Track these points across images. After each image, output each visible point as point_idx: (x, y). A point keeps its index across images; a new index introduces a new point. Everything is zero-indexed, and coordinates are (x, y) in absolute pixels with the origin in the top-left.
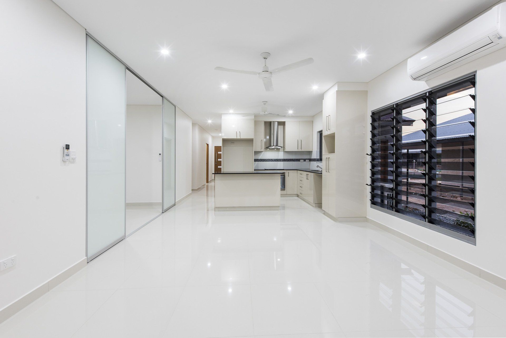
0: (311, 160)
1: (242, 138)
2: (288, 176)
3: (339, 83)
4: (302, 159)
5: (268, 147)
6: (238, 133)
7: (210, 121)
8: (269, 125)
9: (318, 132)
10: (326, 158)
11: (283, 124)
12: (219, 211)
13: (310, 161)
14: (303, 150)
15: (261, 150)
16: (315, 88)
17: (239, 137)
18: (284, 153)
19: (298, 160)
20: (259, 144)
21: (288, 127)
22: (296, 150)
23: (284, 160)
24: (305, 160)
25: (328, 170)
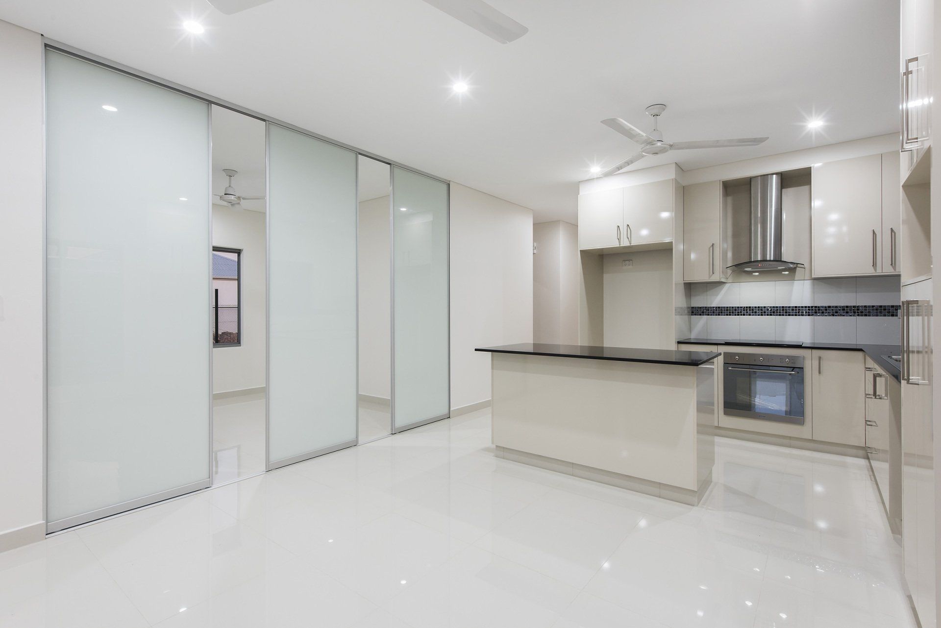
1: (636, 242)
2: (820, 372)
6: (623, 230)
11: (802, 177)
15: (710, 277)
17: (625, 243)
18: (813, 285)
19: (887, 311)
22: (869, 271)
23: (814, 311)
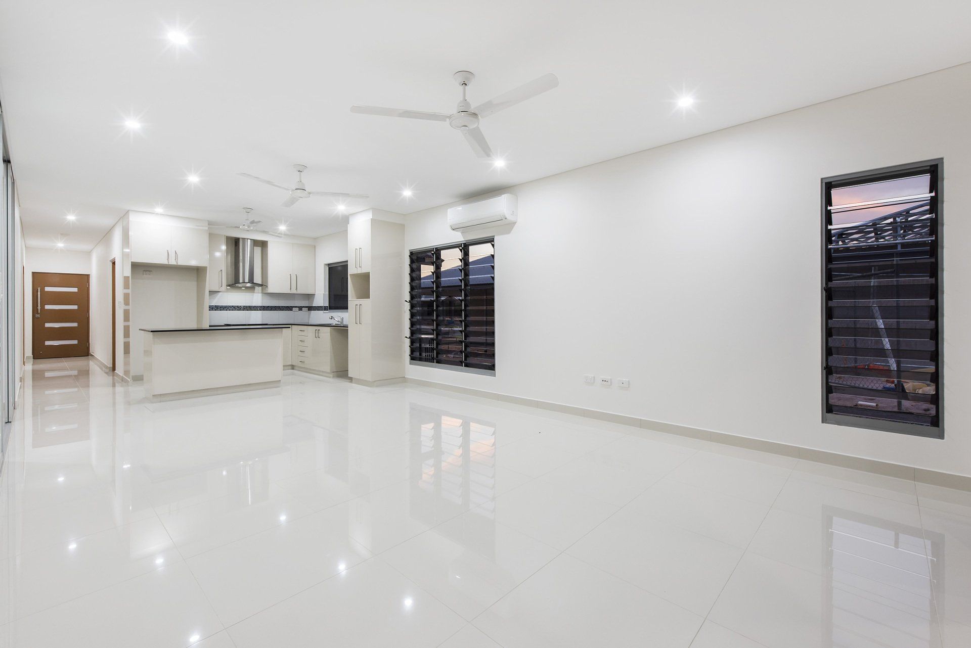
0: (310, 308)
1: (180, 263)
3: (375, 210)
4: (296, 307)
5: (234, 283)
6: (172, 254)
7: (71, 218)
8: (235, 243)
9: (326, 265)
10: (356, 305)
11: (263, 245)
12: (161, 402)
13: (309, 310)
14: (299, 292)
15: (219, 288)
16: (341, 208)
17: (173, 262)
18: (262, 296)
19: (289, 308)
20: (217, 277)
21: (272, 250)
22: (289, 292)
24: (300, 308)
25: (359, 321)
